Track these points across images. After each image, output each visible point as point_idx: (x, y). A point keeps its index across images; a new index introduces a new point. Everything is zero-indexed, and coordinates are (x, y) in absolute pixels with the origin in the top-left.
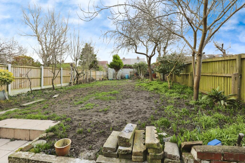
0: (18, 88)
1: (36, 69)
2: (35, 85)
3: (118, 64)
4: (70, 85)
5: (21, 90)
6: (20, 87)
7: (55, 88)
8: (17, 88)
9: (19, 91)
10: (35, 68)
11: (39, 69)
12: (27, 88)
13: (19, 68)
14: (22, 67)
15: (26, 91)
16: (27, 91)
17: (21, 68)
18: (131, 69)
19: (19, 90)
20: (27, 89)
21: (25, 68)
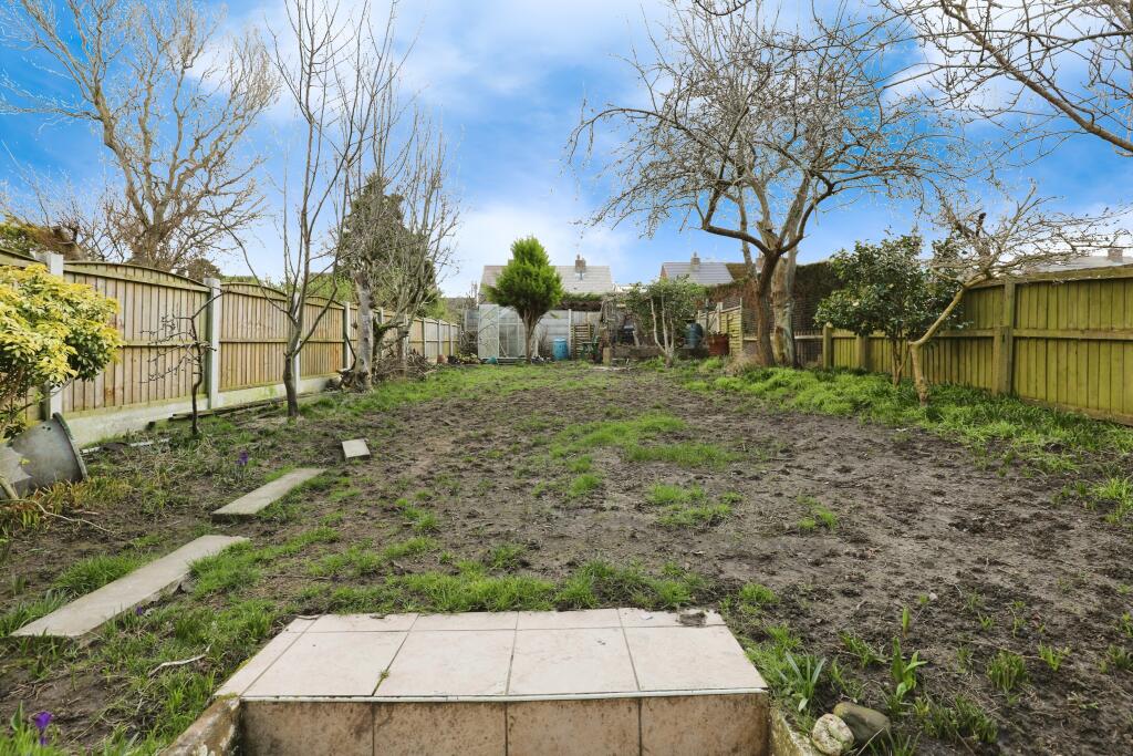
0: (97, 403)
1: (184, 293)
2: (181, 385)
3: (543, 289)
4: (361, 385)
5: (114, 417)
6: (109, 400)
7: (298, 401)
8: (92, 404)
9: (102, 422)
10: (181, 289)
11: (200, 292)
12: (139, 404)
13: (101, 283)
14: (117, 280)
15: (135, 420)
16: (145, 421)
17: (111, 284)
18: (577, 314)
19: (105, 418)
20: (144, 412)
21: (130, 286)
